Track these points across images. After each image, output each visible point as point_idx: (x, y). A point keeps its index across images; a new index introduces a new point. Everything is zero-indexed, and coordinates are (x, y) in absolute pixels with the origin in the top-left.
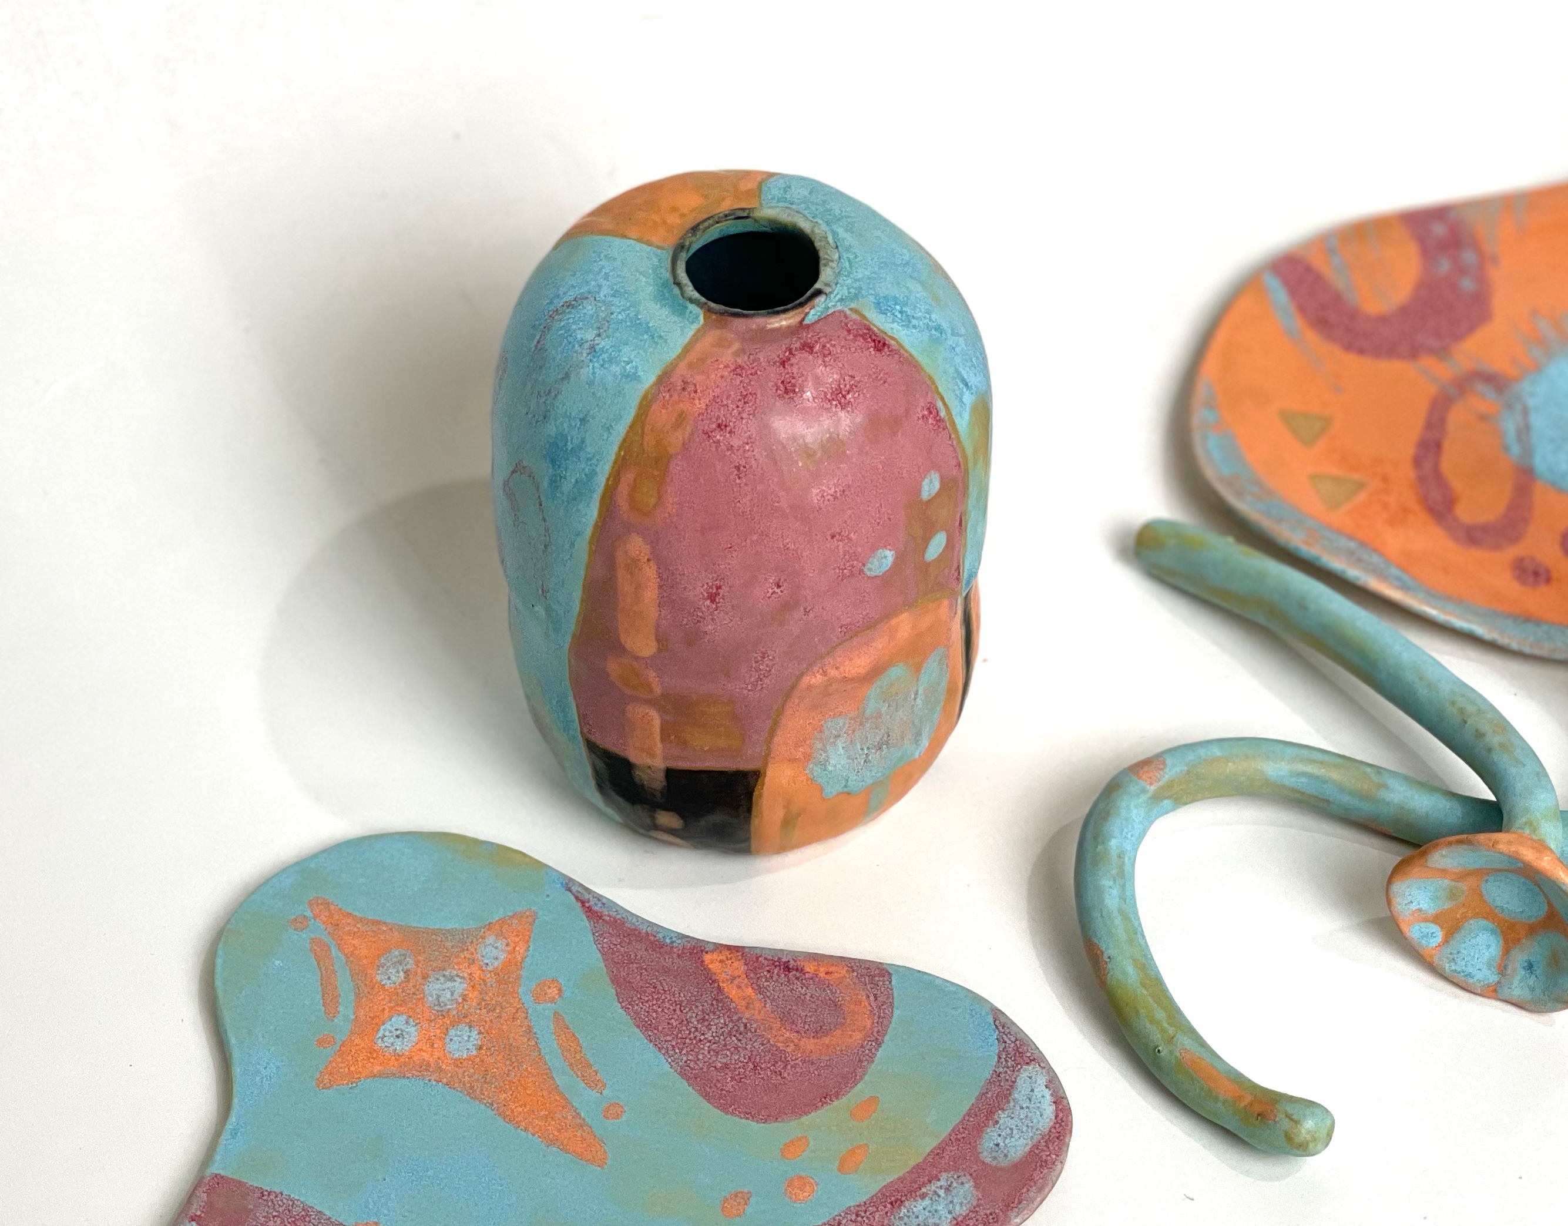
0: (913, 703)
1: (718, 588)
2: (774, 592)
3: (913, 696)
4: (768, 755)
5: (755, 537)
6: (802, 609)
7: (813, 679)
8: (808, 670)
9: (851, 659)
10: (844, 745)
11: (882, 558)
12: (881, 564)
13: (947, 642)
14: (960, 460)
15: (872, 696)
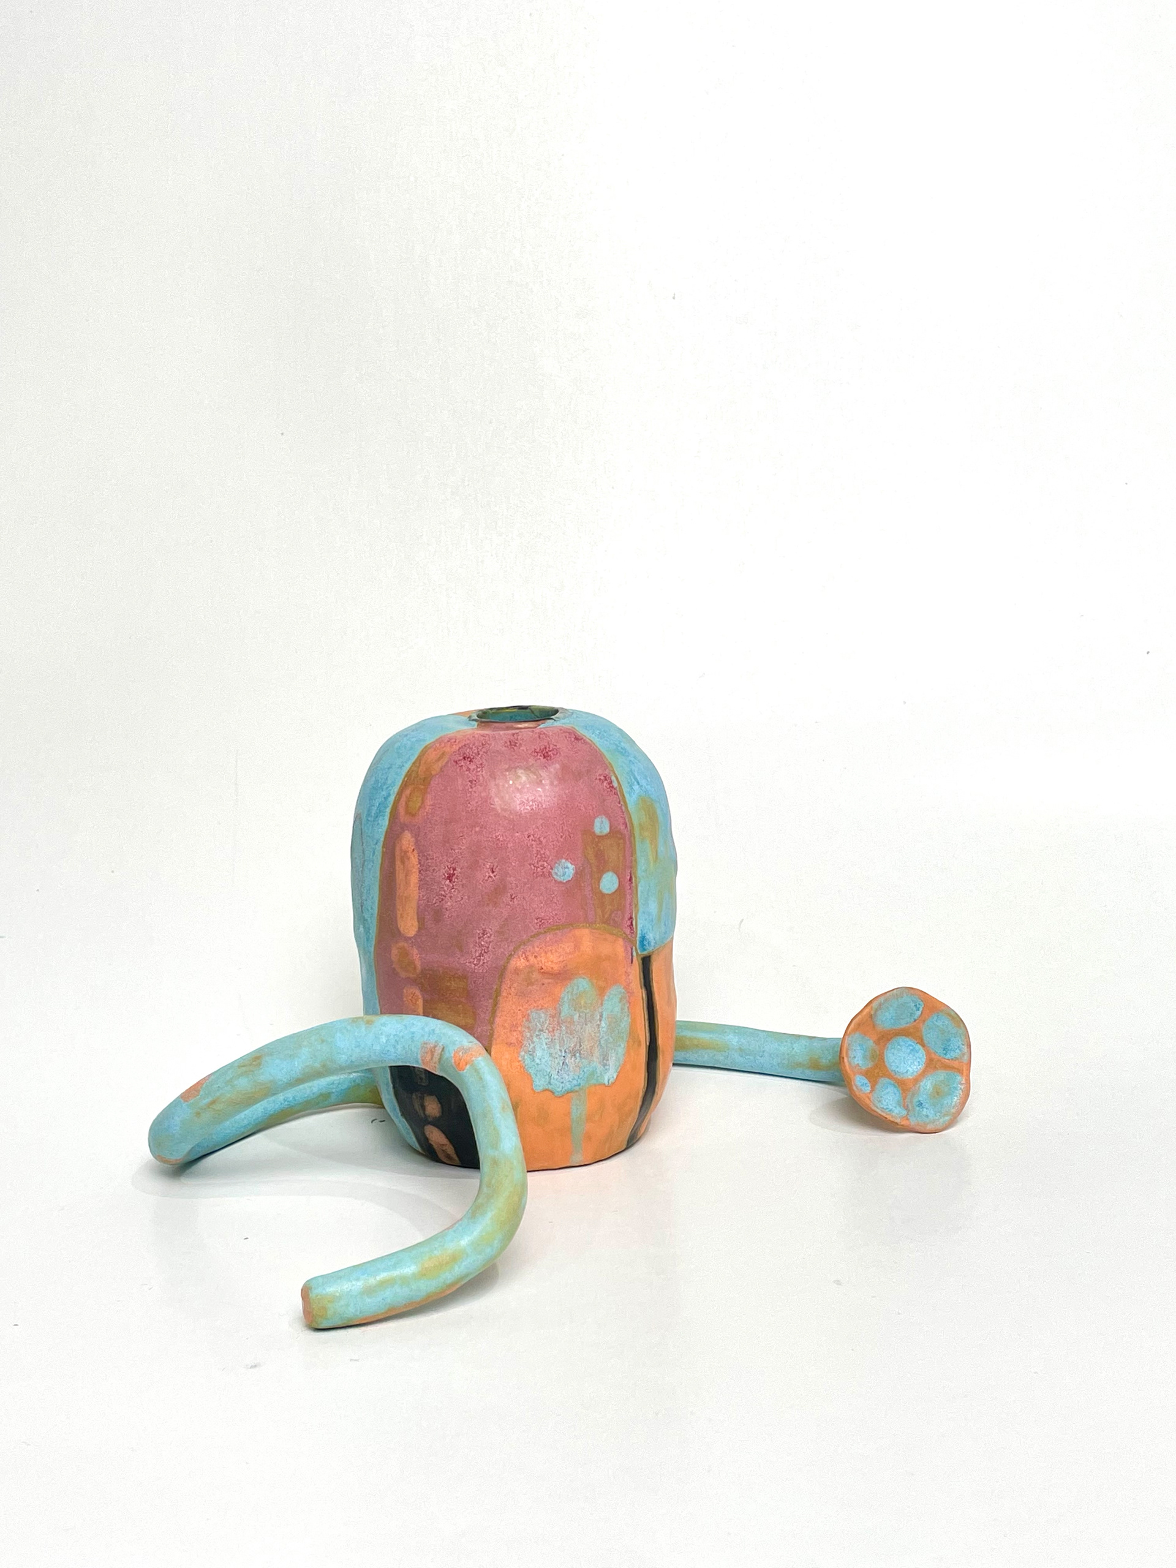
7: (519, 962)
8: (515, 953)
9: (546, 953)
10: (547, 1041)
11: (565, 868)
12: (564, 873)
13: (627, 987)
14: (627, 822)
15: (565, 999)
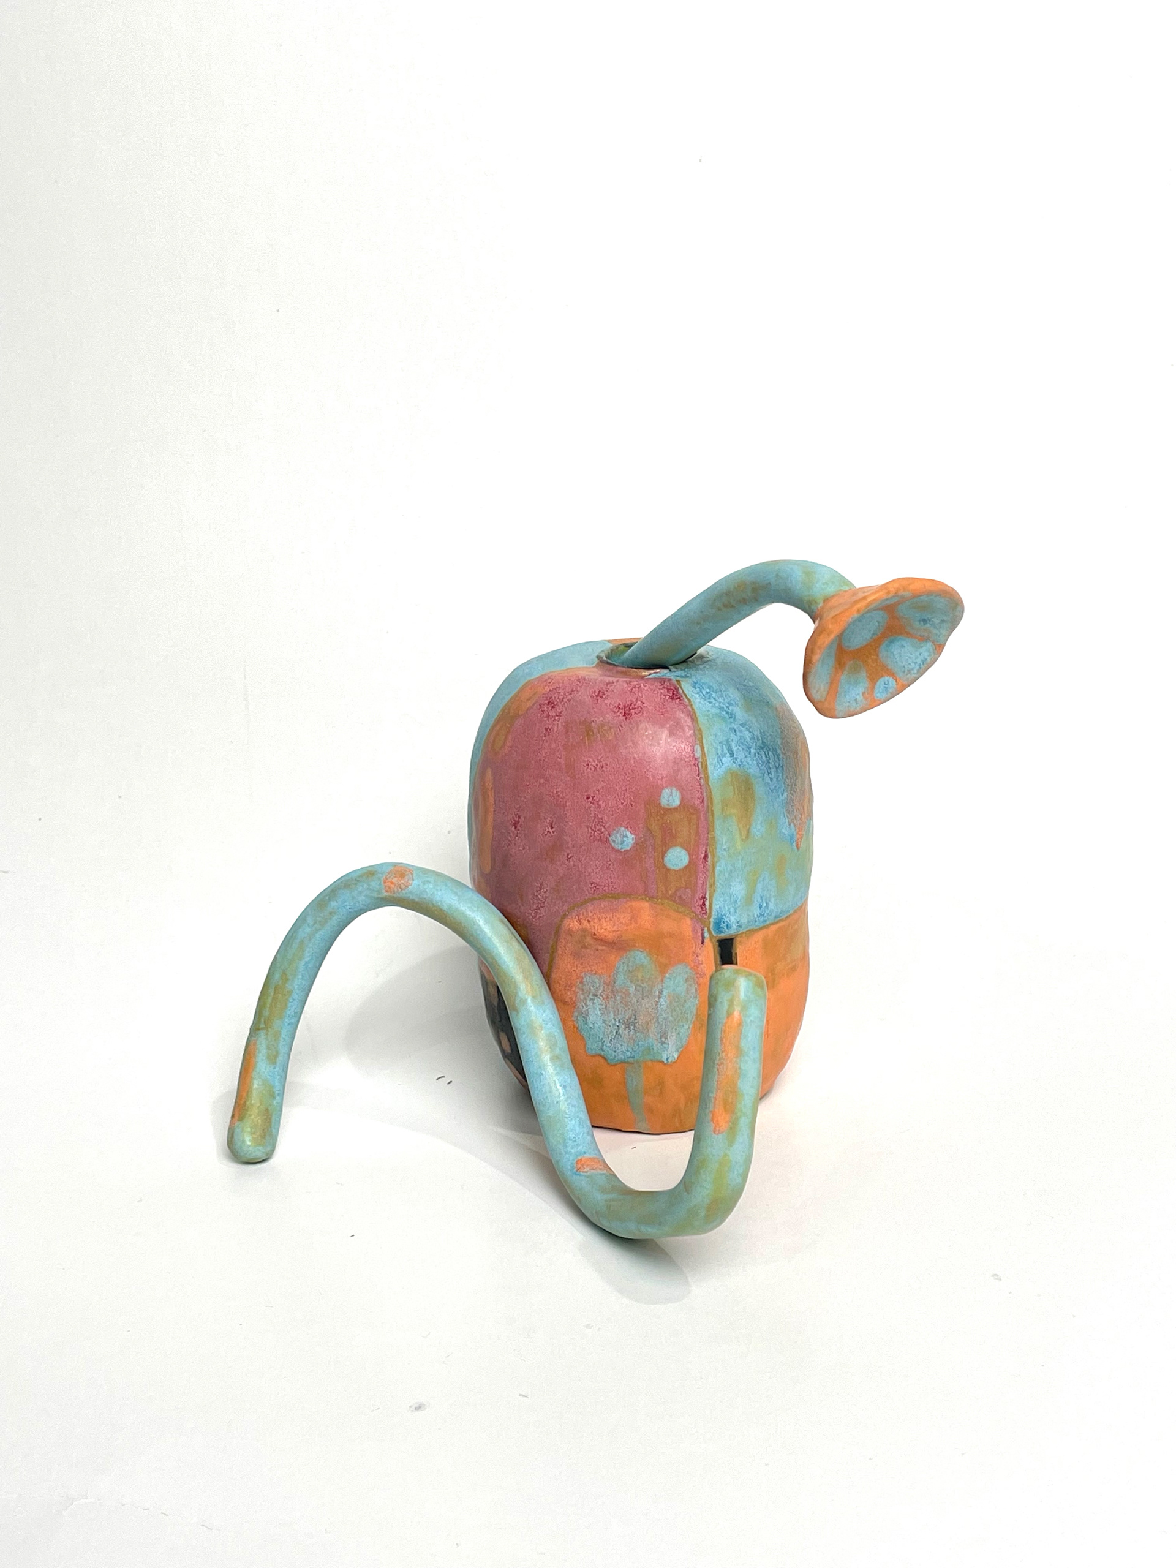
8: (568, 913)
9: (600, 919)
11: (624, 837)
12: (623, 842)
13: (696, 967)
14: (705, 799)
15: (621, 969)
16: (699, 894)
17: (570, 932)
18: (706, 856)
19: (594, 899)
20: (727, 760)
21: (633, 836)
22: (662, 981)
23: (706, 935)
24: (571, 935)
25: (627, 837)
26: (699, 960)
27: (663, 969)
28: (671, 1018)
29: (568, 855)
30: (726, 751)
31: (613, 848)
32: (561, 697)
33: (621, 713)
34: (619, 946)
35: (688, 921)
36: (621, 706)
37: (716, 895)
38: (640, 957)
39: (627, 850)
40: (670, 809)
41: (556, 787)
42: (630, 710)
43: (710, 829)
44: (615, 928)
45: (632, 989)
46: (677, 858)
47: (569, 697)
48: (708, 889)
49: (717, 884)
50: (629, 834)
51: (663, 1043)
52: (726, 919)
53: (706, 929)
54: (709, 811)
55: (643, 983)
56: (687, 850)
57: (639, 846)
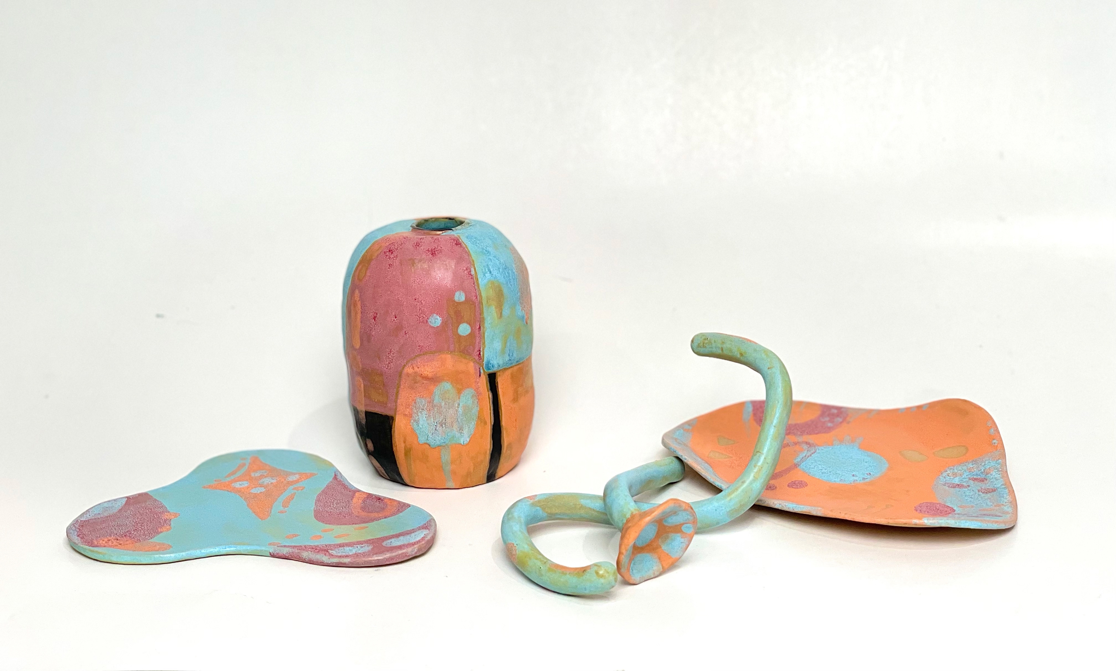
0: (457, 409)
1: (377, 314)
2: (394, 320)
3: (457, 405)
4: (396, 409)
5: (389, 293)
6: (404, 331)
7: (409, 370)
8: (407, 364)
9: (424, 366)
10: (426, 416)
11: (436, 319)
12: (435, 322)
13: (477, 390)
14: (478, 295)
15: (436, 393)
16: (477, 349)
17: (408, 375)
18: (480, 328)
19: (420, 355)
20: (488, 275)
21: (441, 318)
22: (459, 398)
23: (482, 371)
24: (409, 376)
25: (438, 319)
26: (478, 386)
27: (459, 392)
28: (464, 418)
29: (405, 332)
30: (487, 270)
31: (430, 326)
32: (396, 247)
33: (430, 253)
34: (434, 380)
35: (472, 364)
36: (430, 250)
37: (486, 349)
38: (447, 386)
39: (438, 326)
40: (460, 303)
41: (397, 295)
42: (435, 251)
43: (481, 313)
44: (433, 370)
45: (443, 404)
46: (464, 329)
47: (401, 247)
48: (482, 345)
49: (486, 343)
50: (438, 317)
51: (461, 433)
52: (491, 362)
53: (481, 368)
54: (481, 303)
55: (449, 400)
56: (469, 324)
57: (444, 323)
